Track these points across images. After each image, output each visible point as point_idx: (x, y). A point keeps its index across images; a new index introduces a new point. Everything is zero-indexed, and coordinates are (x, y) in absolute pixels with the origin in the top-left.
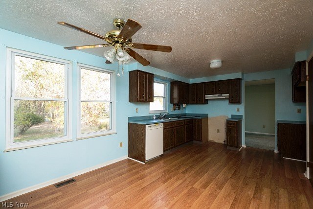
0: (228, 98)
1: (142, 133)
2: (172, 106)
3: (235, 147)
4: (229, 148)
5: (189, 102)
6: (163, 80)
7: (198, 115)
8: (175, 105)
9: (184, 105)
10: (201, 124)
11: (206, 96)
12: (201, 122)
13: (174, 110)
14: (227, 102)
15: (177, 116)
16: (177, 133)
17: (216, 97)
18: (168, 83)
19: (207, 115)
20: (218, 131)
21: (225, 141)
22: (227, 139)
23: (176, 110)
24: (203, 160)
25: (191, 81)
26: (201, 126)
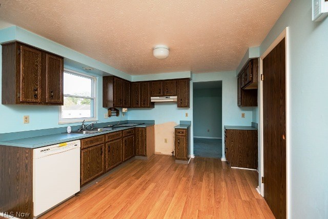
0: (176, 100)
1: (26, 166)
2: (106, 111)
3: (184, 160)
4: (177, 161)
5: (132, 106)
6: (87, 71)
7: (143, 123)
8: (110, 109)
9: (124, 110)
10: (146, 133)
11: (151, 98)
12: (146, 131)
13: (110, 116)
14: (175, 106)
15: (114, 126)
16: (109, 151)
17: (163, 99)
18: (97, 78)
19: (153, 121)
20: (166, 141)
21: (173, 153)
22: (175, 149)
23: (112, 117)
24: (144, 189)
25: (134, 78)
26: (146, 136)
